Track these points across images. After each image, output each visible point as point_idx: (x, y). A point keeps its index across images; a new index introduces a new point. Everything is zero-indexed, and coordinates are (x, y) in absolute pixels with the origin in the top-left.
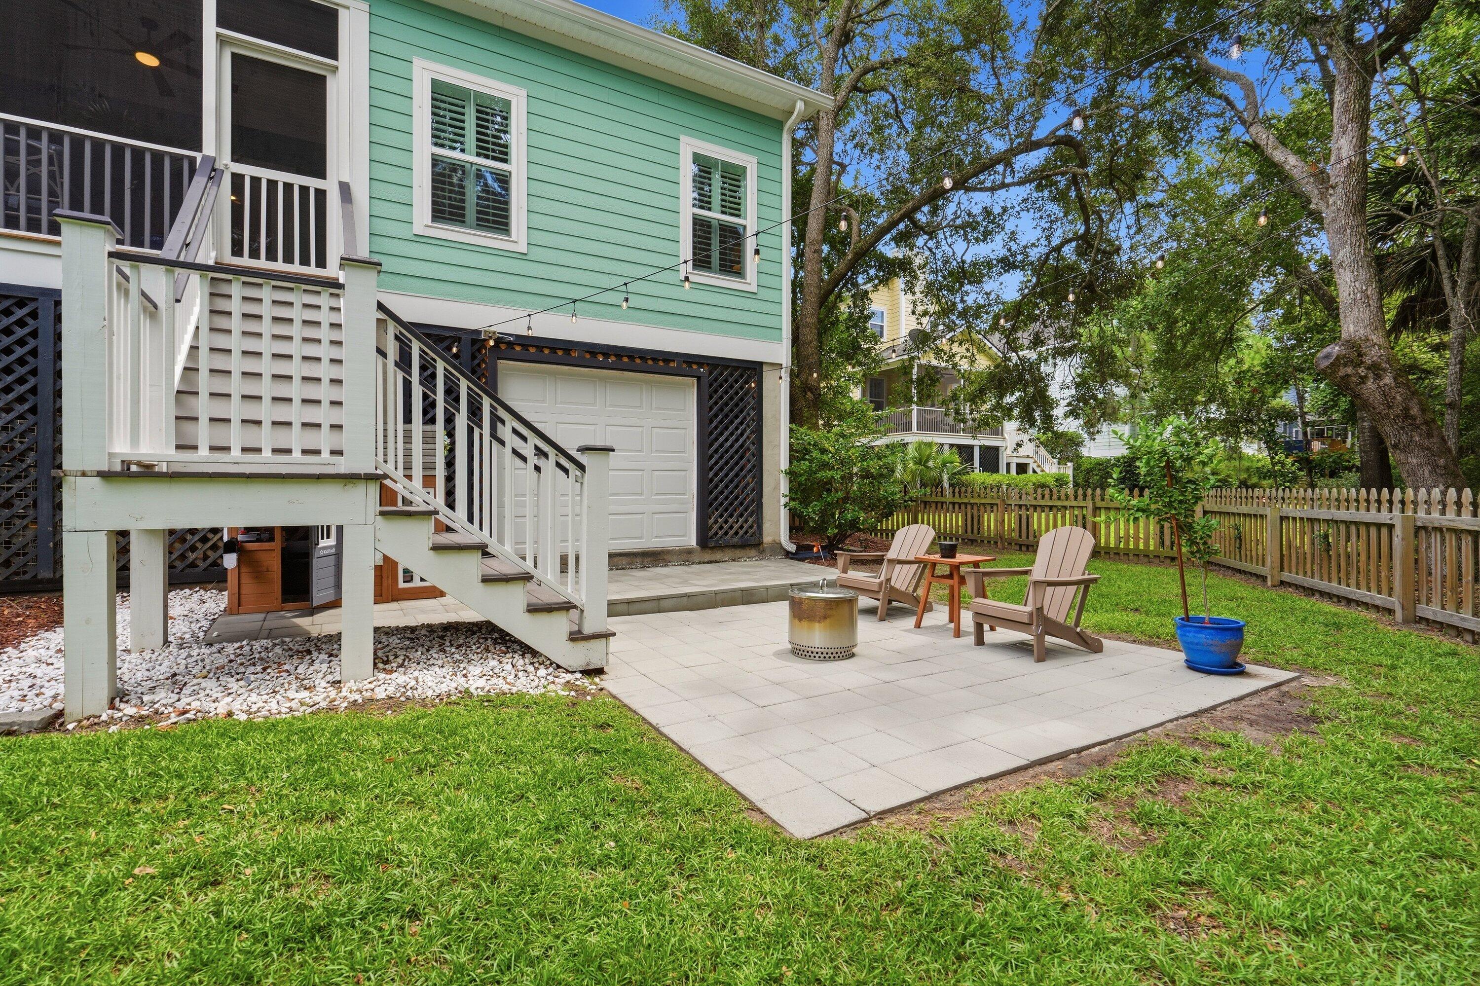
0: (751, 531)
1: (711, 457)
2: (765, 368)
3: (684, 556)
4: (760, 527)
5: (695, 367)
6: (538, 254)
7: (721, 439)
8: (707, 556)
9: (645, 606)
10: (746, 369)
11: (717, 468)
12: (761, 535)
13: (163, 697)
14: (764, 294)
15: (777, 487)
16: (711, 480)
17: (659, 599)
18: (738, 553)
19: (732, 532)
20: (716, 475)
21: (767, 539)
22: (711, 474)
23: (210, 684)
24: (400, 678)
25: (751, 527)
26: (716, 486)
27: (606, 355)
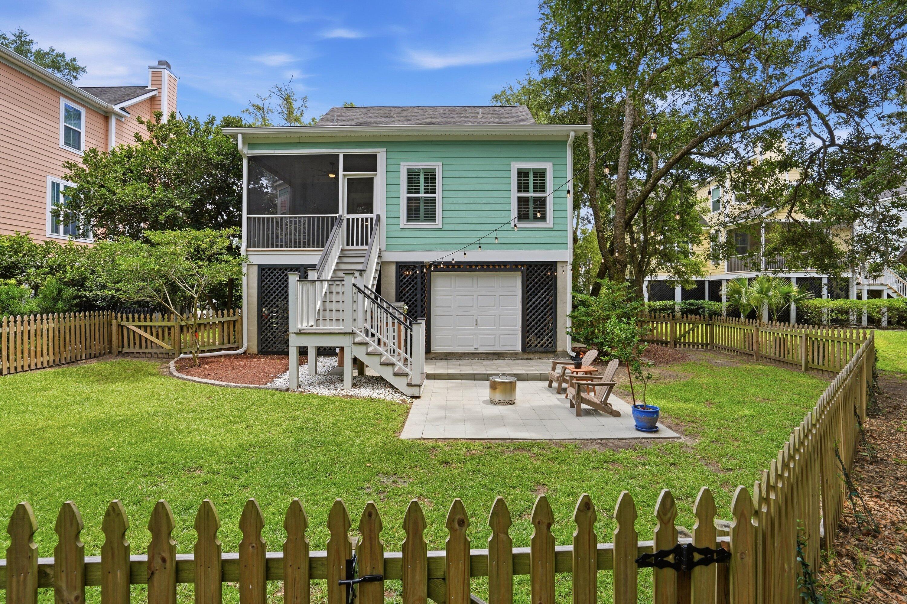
0: (550, 345)
1: (528, 309)
2: (558, 265)
3: (514, 356)
4: (555, 343)
5: (519, 267)
6: (446, 227)
7: (533, 300)
8: (526, 356)
9: (469, 377)
10: (547, 266)
11: (531, 314)
12: (556, 347)
13: (307, 387)
14: (557, 227)
15: (565, 323)
16: (528, 320)
17: (474, 375)
18: (543, 355)
19: (539, 345)
20: (531, 317)
21: (559, 349)
22: (528, 317)
23: (317, 386)
24: (357, 391)
25: (550, 343)
26: (531, 323)
27: (476, 266)
